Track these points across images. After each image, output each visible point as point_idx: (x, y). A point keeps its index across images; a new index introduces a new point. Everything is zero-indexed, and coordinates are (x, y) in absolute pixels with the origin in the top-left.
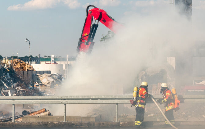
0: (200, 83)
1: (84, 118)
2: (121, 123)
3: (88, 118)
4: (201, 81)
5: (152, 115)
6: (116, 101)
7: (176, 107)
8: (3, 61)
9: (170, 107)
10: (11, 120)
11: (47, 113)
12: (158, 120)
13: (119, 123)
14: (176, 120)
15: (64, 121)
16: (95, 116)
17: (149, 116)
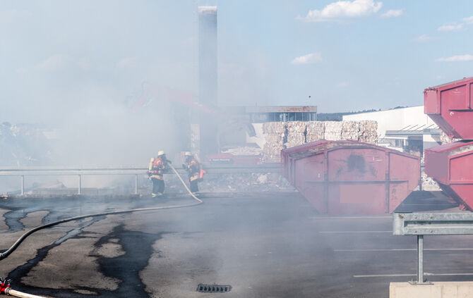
0: (226, 152)
1: (100, 190)
2: (141, 195)
3: (105, 190)
4: (227, 150)
5: (175, 187)
6: (135, 171)
7: (201, 177)
8: (11, 128)
9: (195, 178)
10: (20, 193)
11: (60, 184)
12: (181, 192)
13: (138, 195)
14: (200, 192)
15: (79, 194)
16: (112, 188)
17: (172, 187)
